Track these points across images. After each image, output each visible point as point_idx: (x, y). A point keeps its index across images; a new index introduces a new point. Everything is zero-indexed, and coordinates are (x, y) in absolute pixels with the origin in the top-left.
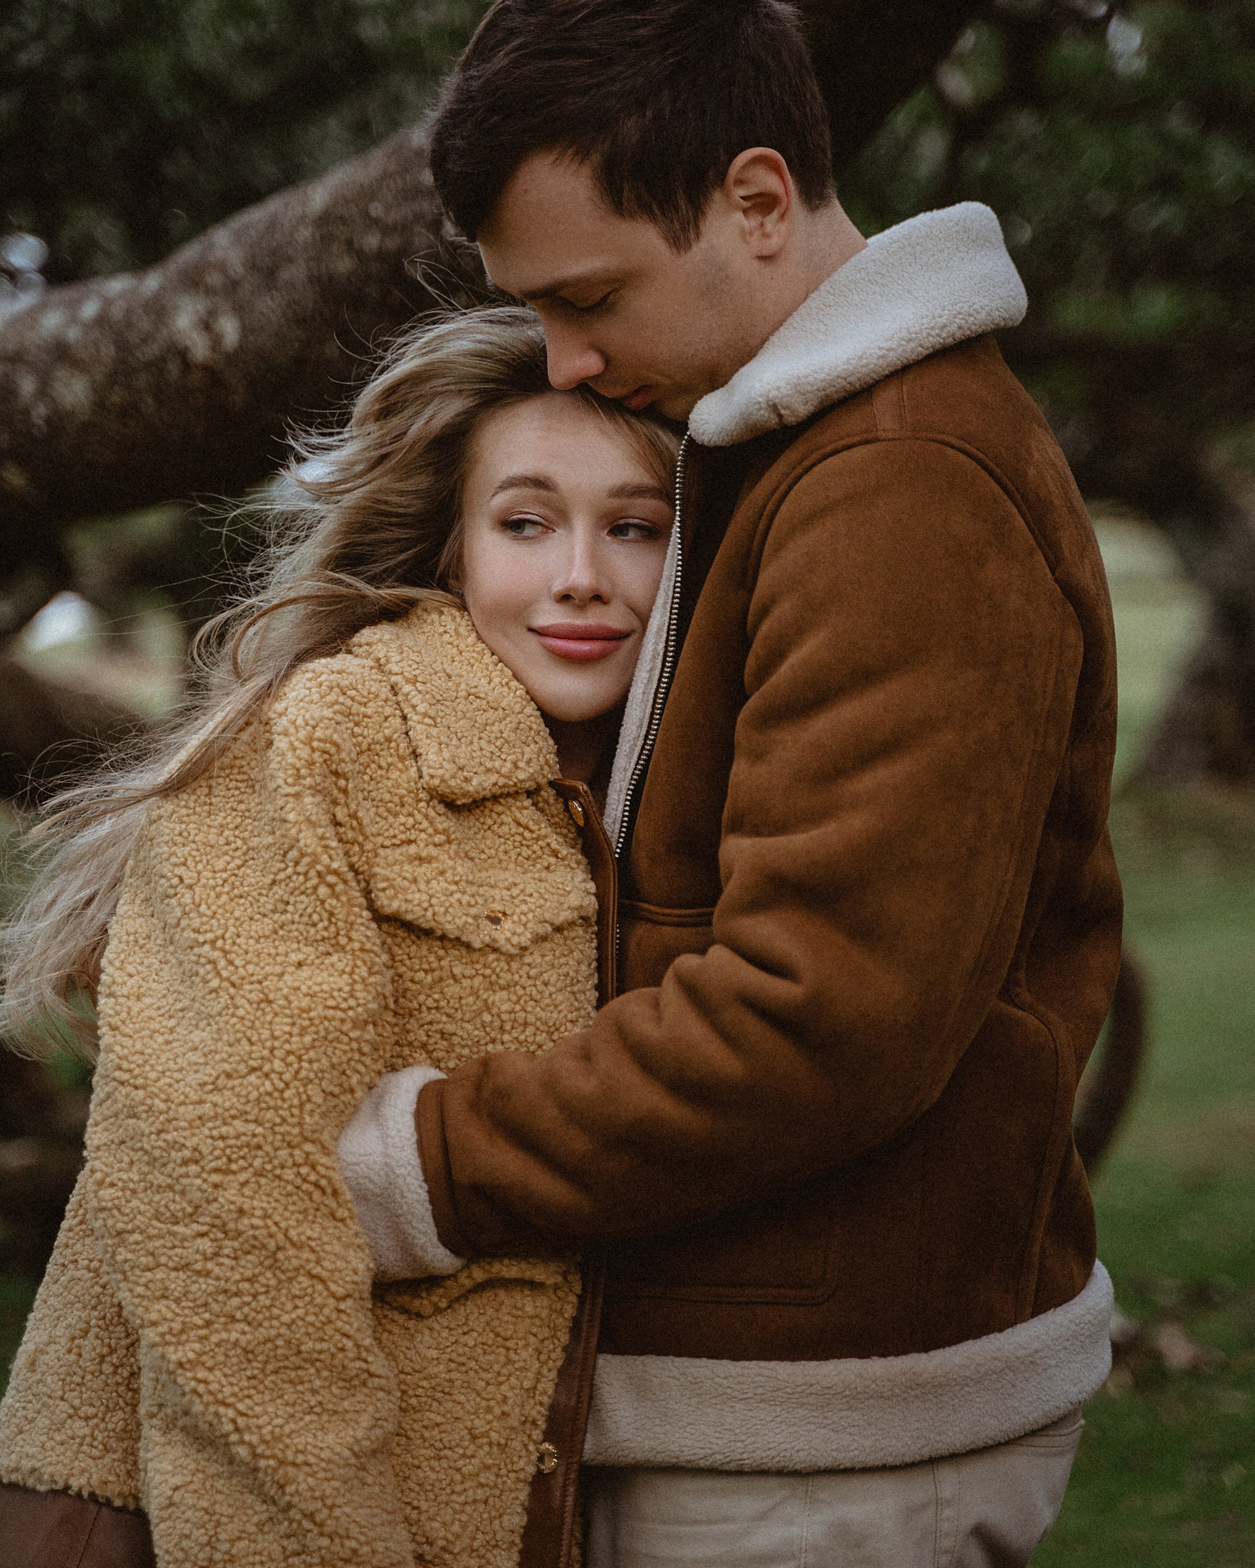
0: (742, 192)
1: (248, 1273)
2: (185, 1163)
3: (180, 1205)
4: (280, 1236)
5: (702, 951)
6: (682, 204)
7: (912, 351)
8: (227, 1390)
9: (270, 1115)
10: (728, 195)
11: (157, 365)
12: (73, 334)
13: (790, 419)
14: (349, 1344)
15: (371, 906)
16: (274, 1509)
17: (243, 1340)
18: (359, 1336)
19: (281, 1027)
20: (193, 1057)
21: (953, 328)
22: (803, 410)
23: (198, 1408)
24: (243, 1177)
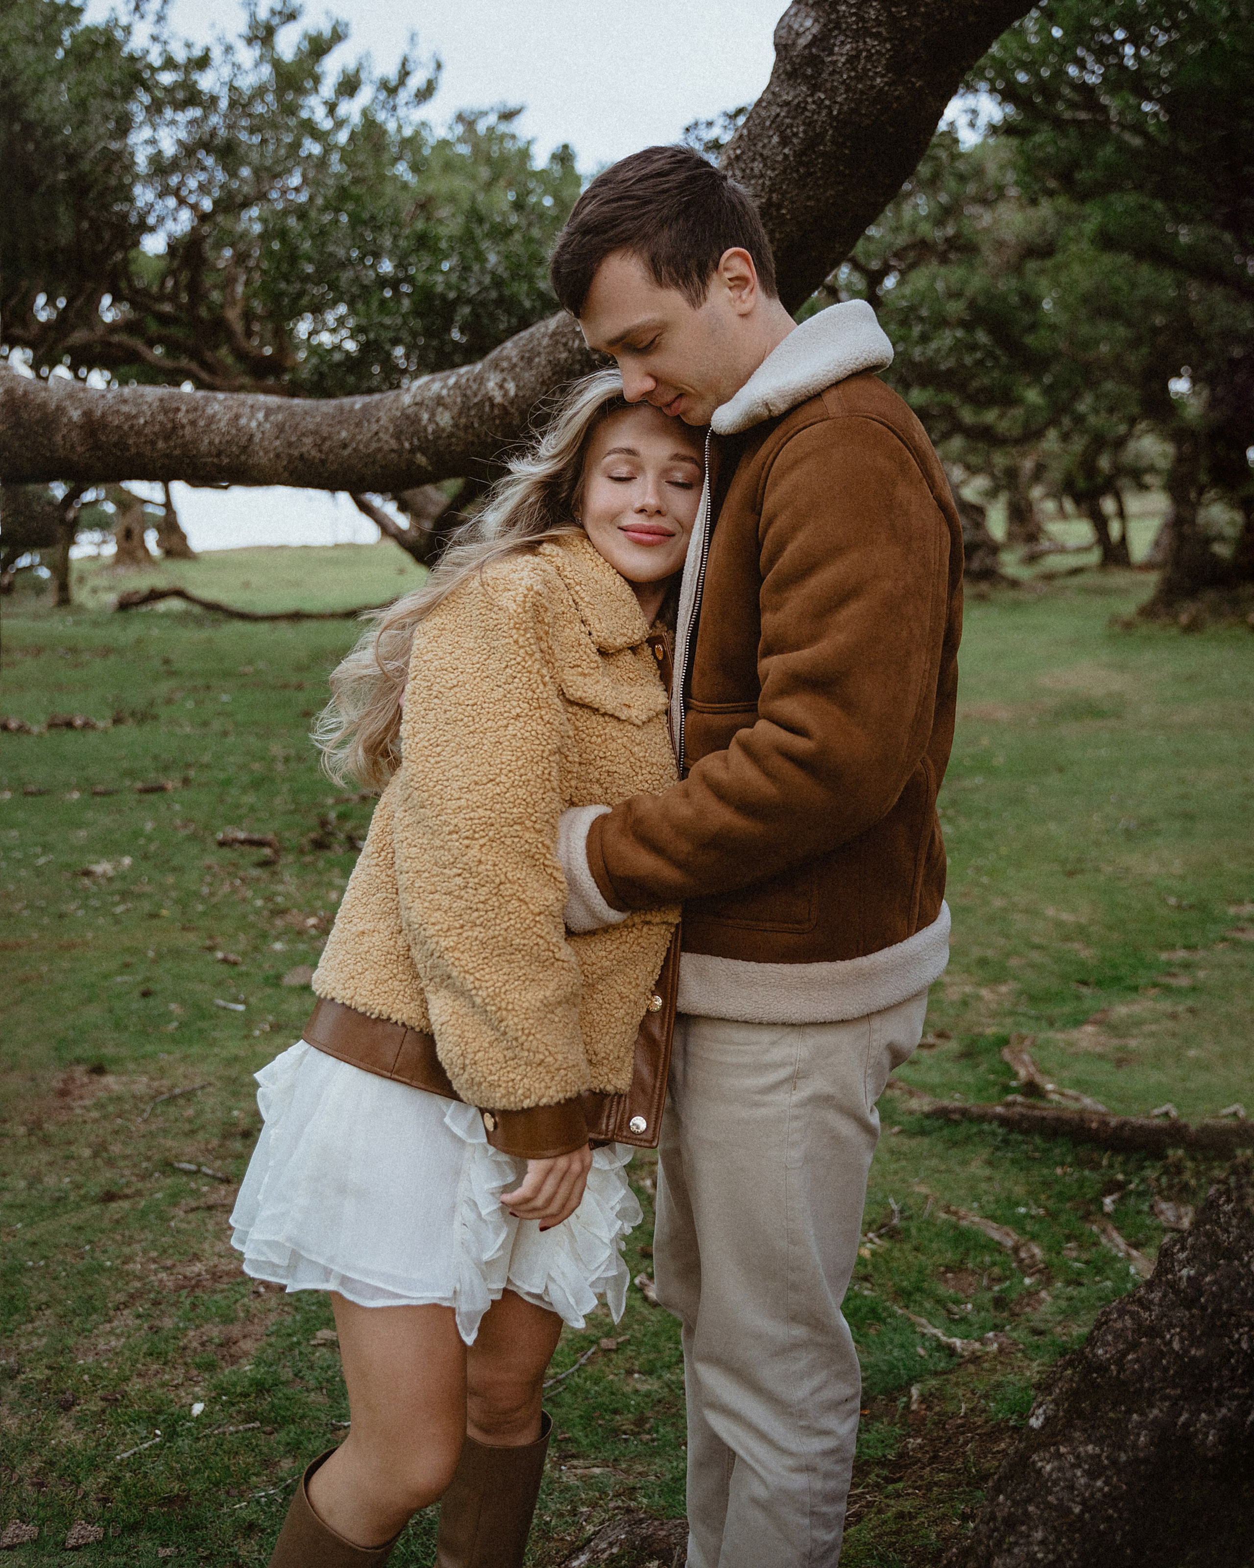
0: (728, 275)
1: (482, 898)
2: (450, 833)
3: (447, 858)
4: (503, 877)
5: (751, 725)
6: (696, 279)
7: (842, 373)
8: (470, 965)
9: (498, 806)
10: (721, 276)
11: (480, 405)
12: (444, 392)
13: (776, 413)
14: (541, 942)
15: (562, 693)
16: (498, 1034)
17: (481, 936)
18: (548, 937)
19: (507, 756)
20: (455, 772)
21: (861, 360)
22: (783, 407)
23: (455, 974)
24: (482, 841)
